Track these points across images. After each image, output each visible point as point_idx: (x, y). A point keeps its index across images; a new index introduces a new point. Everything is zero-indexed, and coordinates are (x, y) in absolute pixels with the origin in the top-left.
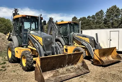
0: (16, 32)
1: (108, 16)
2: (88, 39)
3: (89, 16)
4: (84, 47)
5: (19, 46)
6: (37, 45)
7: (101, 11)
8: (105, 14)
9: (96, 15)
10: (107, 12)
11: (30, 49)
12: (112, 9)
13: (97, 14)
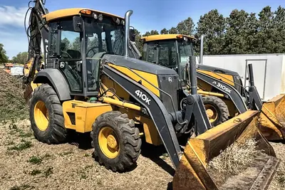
0: (58, 57)
1: (202, 31)
2: (231, 78)
3: (165, 30)
4: (222, 95)
5: (72, 98)
6: (141, 95)
7: (189, 20)
8: (197, 26)
9: (178, 27)
10: (200, 22)
11: (112, 105)
12: (210, 17)
13: (181, 26)
